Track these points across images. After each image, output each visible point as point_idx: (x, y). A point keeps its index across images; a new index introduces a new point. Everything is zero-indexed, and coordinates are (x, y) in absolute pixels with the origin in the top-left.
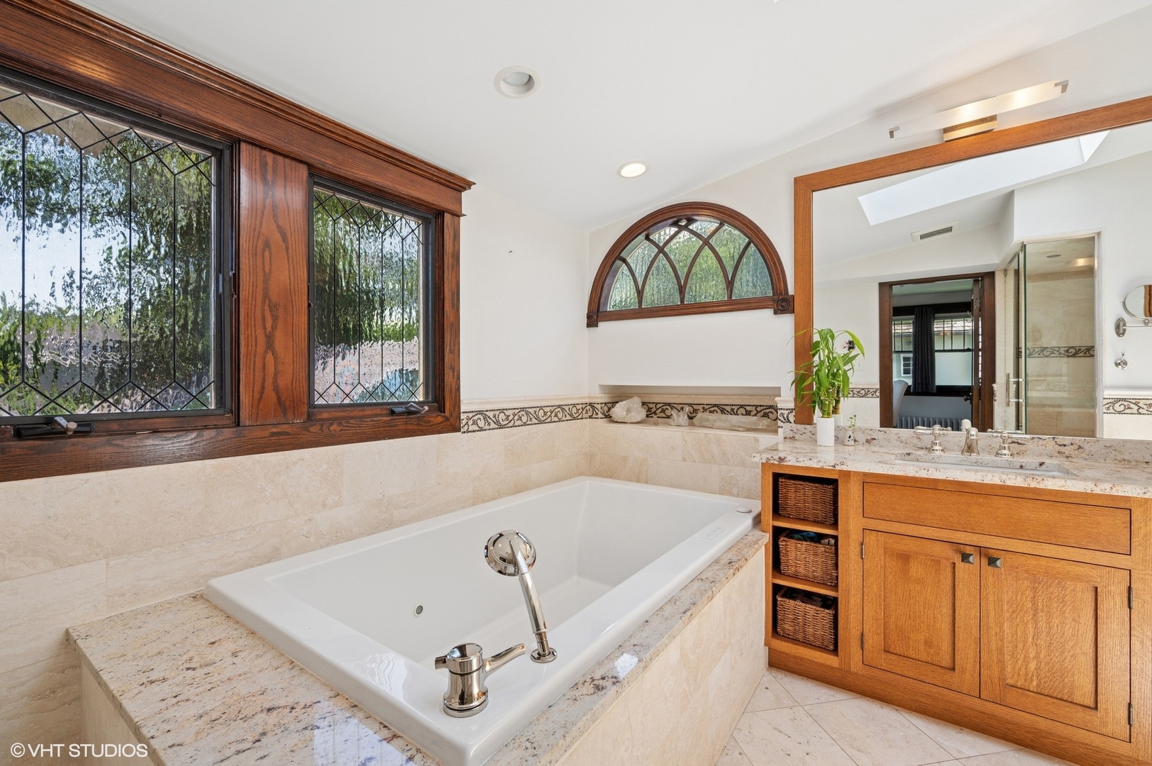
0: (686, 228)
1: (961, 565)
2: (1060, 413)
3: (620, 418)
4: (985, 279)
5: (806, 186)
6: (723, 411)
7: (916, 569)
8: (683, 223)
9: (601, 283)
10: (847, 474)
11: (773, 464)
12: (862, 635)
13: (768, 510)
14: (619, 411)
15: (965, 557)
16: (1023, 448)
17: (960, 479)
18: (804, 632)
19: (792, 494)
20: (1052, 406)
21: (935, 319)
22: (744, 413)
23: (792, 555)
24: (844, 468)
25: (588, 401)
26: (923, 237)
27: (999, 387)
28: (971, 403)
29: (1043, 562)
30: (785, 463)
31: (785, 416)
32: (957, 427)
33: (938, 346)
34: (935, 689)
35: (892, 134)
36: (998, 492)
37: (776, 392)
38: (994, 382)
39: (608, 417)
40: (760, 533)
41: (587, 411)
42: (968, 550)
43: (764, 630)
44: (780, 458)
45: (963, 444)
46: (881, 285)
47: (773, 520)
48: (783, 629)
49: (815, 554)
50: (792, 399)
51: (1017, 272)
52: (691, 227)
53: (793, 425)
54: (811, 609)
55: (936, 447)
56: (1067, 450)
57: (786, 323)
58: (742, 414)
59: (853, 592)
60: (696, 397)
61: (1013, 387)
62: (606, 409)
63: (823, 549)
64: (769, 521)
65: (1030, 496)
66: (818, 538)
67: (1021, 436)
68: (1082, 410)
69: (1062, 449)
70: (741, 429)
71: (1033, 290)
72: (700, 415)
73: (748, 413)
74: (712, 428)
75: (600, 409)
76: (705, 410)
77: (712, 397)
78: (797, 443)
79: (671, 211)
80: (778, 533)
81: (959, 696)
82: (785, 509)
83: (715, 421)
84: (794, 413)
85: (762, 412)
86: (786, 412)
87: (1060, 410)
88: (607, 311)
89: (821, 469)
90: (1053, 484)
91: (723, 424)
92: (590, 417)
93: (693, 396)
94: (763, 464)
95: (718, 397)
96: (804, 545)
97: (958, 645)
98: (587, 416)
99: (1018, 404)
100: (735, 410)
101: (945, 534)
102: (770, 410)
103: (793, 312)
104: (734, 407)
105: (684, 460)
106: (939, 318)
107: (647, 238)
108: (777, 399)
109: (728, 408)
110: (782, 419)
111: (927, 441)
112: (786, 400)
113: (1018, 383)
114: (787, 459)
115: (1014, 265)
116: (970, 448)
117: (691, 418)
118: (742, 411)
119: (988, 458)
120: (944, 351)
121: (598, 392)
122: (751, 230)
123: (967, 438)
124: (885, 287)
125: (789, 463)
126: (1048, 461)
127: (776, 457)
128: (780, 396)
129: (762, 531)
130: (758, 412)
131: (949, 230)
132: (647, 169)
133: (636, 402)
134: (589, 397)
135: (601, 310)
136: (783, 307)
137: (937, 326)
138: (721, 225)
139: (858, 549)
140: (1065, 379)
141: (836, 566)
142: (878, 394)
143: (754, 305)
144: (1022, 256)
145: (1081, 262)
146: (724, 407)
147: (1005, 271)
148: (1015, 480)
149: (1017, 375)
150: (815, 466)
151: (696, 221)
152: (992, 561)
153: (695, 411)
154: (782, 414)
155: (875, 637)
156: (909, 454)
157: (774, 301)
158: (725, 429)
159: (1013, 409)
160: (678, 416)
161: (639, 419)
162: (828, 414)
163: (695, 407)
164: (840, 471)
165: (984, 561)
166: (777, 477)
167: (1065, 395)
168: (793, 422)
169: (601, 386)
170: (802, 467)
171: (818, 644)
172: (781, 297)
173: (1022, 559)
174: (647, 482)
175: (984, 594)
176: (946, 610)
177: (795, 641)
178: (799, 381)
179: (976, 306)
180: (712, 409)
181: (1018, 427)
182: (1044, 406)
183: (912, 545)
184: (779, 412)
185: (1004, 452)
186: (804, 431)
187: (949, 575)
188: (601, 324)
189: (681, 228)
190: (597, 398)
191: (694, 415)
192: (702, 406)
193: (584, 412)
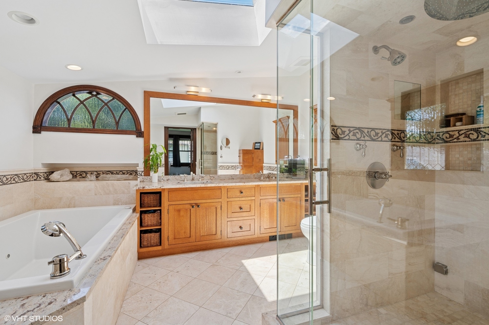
0: (96, 96)
1: (192, 209)
2: (210, 170)
3: (56, 179)
4: (193, 130)
5: (148, 95)
6: (112, 173)
7: (182, 213)
8: (94, 93)
9: (43, 111)
10: (164, 189)
11: (140, 189)
12: (168, 236)
13: (139, 205)
14: (55, 176)
15: (193, 207)
16: (203, 178)
17: (192, 187)
18: (150, 243)
19: (146, 199)
20: (209, 168)
21: (180, 140)
22: (122, 174)
23: (146, 219)
24: (163, 188)
25: (33, 172)
26: (178, 114)
27: (197, 163)
28: (190, 168)
29: (208, 204)
30: (145, 189)
31: (140, 174)
32: (189, 174)
33: (180, 149)
34: (186, 244)
35: (174, 88)
36: (200, 189)
37: (137, 165)
38: (196, 162)
39: (48, 179)
40: (136, 214)
41: (33, 177)
42: (193, 205)
43: (137, 247)
44: (143, 187)
45: (191, 178)
46: (165, 127)
47: (140, 209)
48: (143, 245)
49: (154, 217)
50: (143, 168)
51: (201, 129)
52: (98, 96)
53: (143, 177)
54: (152, 235)
55: (185, 180)
56: (212, 178)
57: (141, 141)
58: (121, 174)
59: (166, 225)
60: (99, 168)
61: (200, 163)
62: (46, 175)
63: (156, 214)
64: (139, 209)
65: (205, 189)
66: (155, 211)
67: (203, 175)
68: (214, 169)
69: (211, 178)
70: (122, 180)
71: (205, 134)
72: (102, 176)
73: (124, 174)
74: (109, 180)
75: (42, 176)
76: (103, 173)
77: (107, 168)
78: (145, 183)
79: (89, 87)
80: (142, 213)
81: (191, 243)
82: (144, 204)
83: (110, 177)
84: (143, 173)
85: (129, 173)
86: (141, 172)
87: (210, 169)
88: (46, 126)
89: (157, 189)
90: (209, 185)
91: (114, 179)
92: (35, 180)
93: (98, 168)
94: (137, 190)
95: (110, 168)
96: (150, 215)
97: (191, 230)
98: (33, 179)
99: (202, 168)
100: (118, 173)
101: (188, 202)
102: (133, 172)
103: (143, 137)
104: (117, 172)
105: (96, 195)
106: (181, 140)
107: (74, 95)
108: (137, 168)
109: (115, 172)
110: (139, 175)
111: (183, 178)
112: (141, 168)
113: (202, 162)
114: (146, 187)
115: (201, 127)
116: (193, 179)
117: (97, 177)
118: (121, 173)
119: (197, 181)
120: (182, 151)
121: (41, 167)
122: (127, 105)
123: (193, 176)
124: (166, 128)
125: (146, 188)
126: (208, 181)
127: (142, 187)
128: (138, 167)
129: (136, 213)
130: (128, 173)
131: (185, 114)
132: (82, 69)
133: (67, 171)
134: (34, 170)
135: (43, 125)
136: (139, 135)
137: (181, 142)
138: (113, 99)
139: (167, 211)
140: (211, 160)
141: (161, 219)
142: (164, 166)
143: (129, 133)
144: (202, 125)
145: (214, 129)
146: (113, 172)
147: (199, 128)
148: (203, 186)
149: (201, 160)
150: (155, 188)
151: (101, 94)
152: (198, 206)
153: (98, 174)
154: (139, 173)
155: (172, 236)
156: (179, 182)
157: (136, 132)
158: (114, 180)
159: (200, 169)
160: (91, 176)
161: (68, 179)
162: (156, 172)
163: (98, 172)
164: (162, 189)
165: (197, 207)
166: (141, 193)
167: (211, 165)
168: (143, 175)
169: (43, 164)
170: (150, 189)
171: (155, 245)
172: (139, 131)
173: (204, 204)
174: (74, 207)
175: (197, 215)
176: (189, 222)
177: (148, 247)
178: (146, 162)
179: (192, 138)
180: (107, 173)
181: (202, 173)
182: (207, 168)
183: (181, 207)
184: (138, 172)
185: (200, 179)
186: (147, 178)
187: (189, 212)
188: (42, 132)
189: (93, 95)
190: (41, 170)
191: (98, 176)
192: (102, 172)
193: (31, 177)
